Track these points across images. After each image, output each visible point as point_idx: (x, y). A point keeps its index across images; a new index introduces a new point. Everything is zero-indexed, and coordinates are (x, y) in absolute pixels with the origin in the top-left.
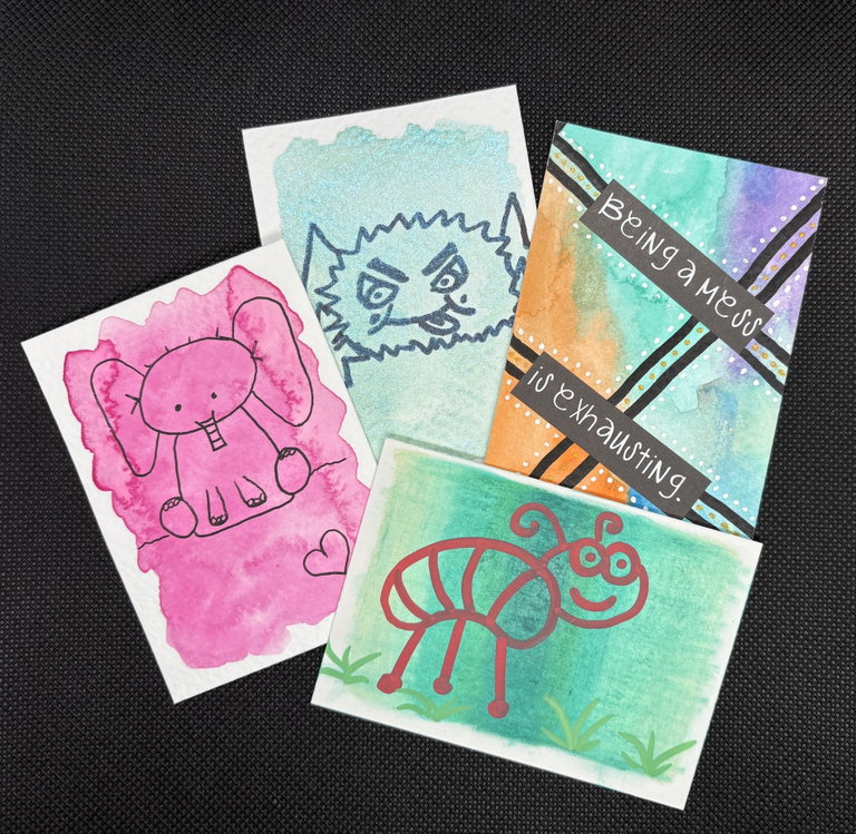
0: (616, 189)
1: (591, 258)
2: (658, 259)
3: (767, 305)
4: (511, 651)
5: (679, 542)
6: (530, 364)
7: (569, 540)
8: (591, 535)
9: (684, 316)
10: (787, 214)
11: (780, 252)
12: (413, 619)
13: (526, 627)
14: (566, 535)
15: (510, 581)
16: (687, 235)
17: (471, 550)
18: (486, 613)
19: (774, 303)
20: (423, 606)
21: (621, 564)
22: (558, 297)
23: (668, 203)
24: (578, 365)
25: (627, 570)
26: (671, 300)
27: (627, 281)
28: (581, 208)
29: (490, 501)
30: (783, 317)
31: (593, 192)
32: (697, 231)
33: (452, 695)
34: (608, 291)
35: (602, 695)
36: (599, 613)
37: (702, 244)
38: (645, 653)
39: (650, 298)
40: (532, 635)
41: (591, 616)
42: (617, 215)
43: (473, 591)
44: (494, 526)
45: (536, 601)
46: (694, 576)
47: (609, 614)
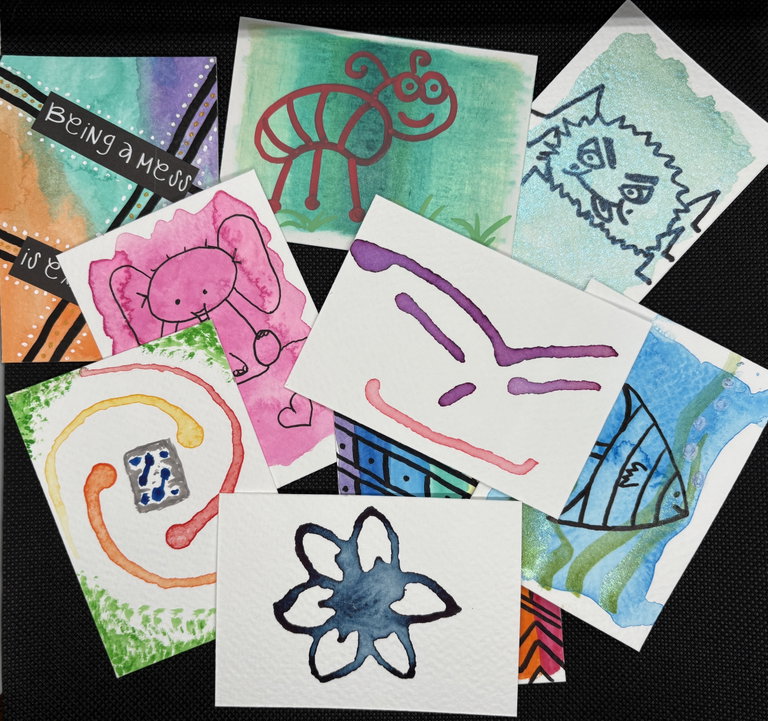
0: (55, 98)
1: (48, 156)
2: (101, 145)
3: (193, 164)
4: (360, 168)
5: (474, 64)
6: (19, 249)
7: (392, 76)
8: (408, 69)
9: (131, 186)
10: (191, 92)
11: (193, 121)
12: (281, 154)
13: (369, 148)
14: (390, 73)
15: (351, 114)
16: (119, 123)
17: (318, 95)
18: (336, 142)
19: (197, 161)
20: (288, 143)
21: (434, 88)
22: (28, 191)
23: (98, 101)
24: (58, 241)
25: (439, 92)
26: (118, 176)
27: (81, 168)
28: (30, 119)
29: (327, 55)
30: (206, 170)
31: (37, 105)
32: (126, 119)
33: (320, 210)
34: (68, 180)
35: (434, 191)
36: (422, 128)
37: (132, 128)
38: (462, 154)
39: (102, 178)
40: (374, 153)
41: (417, 131)
42: (60, 119)
43: (325, 125)
44: (333, 74)
45: (373, 126)
46: (490, 88)
47: (430, 128)
